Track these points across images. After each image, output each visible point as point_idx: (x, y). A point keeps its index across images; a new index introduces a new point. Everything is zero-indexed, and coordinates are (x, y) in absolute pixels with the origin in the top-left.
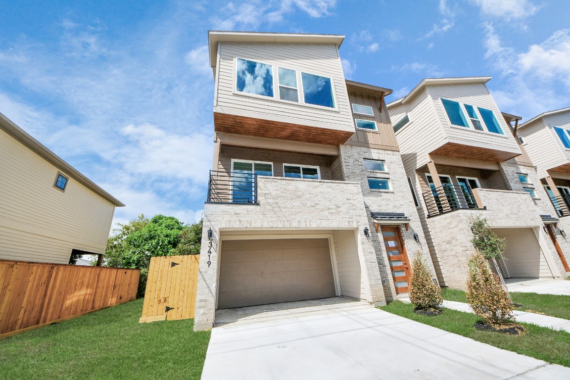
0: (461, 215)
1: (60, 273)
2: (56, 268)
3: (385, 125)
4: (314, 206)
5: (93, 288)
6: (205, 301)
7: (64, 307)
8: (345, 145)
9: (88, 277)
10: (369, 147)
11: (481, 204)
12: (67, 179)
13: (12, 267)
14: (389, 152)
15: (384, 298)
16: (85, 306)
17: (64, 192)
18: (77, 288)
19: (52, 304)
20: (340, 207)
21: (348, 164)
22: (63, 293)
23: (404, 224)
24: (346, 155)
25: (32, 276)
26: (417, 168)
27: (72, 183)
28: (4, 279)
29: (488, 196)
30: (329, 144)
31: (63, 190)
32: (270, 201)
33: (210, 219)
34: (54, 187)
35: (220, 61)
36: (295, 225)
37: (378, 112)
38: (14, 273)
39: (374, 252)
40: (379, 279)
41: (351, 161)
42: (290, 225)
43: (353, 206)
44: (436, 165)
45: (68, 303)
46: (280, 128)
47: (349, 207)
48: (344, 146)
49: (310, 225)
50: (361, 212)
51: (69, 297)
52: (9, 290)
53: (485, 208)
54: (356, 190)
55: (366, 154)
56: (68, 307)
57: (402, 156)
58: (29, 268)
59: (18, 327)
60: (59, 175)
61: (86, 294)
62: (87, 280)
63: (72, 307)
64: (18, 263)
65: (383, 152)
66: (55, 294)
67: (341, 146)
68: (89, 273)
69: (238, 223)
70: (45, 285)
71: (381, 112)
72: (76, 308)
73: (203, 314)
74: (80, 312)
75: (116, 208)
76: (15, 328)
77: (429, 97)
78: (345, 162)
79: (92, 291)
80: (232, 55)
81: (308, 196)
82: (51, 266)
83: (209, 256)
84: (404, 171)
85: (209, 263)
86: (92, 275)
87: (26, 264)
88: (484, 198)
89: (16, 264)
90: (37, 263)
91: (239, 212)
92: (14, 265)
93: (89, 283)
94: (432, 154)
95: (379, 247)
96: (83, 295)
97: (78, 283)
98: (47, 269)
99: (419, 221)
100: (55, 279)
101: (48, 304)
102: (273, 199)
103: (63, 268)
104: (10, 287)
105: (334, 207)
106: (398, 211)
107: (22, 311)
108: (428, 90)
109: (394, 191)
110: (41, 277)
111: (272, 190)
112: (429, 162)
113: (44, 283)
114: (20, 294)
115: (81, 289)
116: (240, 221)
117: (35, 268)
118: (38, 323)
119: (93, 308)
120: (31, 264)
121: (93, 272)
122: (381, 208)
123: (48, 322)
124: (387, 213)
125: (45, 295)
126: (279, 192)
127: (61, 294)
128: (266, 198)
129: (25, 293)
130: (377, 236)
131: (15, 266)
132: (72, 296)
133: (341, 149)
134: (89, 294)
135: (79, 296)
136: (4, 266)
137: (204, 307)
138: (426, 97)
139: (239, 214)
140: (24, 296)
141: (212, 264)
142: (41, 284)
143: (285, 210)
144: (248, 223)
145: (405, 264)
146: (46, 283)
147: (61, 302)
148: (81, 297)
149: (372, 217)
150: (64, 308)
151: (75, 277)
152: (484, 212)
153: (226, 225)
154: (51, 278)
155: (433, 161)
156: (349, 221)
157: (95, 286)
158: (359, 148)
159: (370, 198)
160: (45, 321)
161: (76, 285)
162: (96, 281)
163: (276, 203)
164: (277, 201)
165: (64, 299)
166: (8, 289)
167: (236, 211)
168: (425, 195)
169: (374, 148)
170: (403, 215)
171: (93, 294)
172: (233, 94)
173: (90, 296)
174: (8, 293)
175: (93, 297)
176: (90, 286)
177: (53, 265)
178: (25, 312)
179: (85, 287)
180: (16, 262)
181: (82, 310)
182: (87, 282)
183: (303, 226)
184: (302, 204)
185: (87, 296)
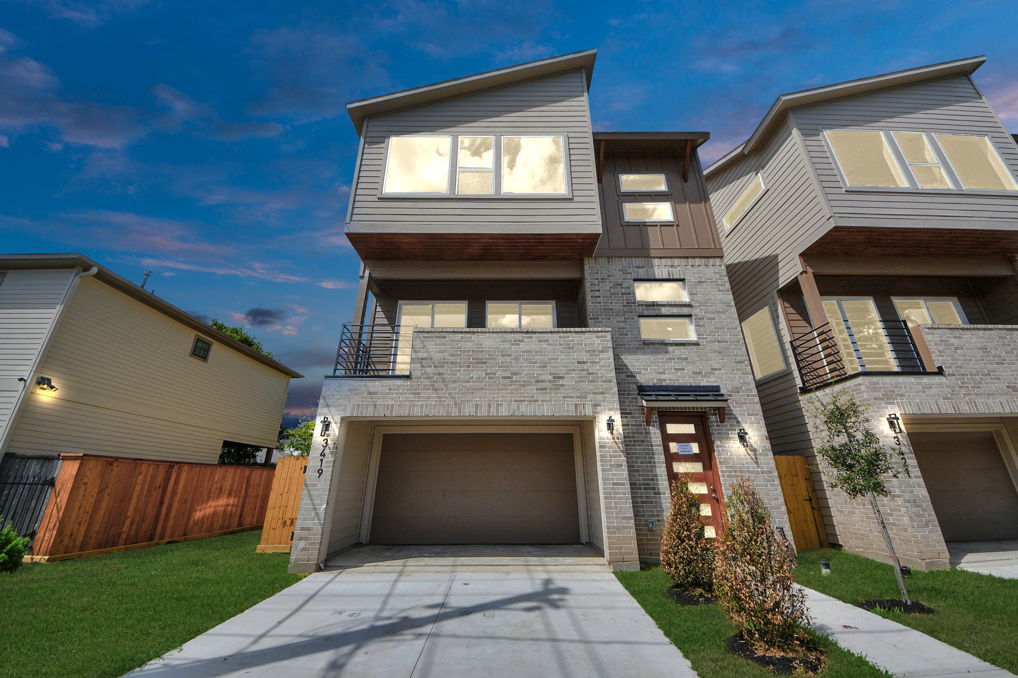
0: (863, 388)
1: (184, 475)
2: (176, 467)
3: (693, 206)
4: (508, 378)
5: (239, 497)
6: (309, 529)
7: (192, 520)
8: (595, 258)
9: (230, 480)
10: (648, 257)
11: (932, 361)
12: (210, 345)
13: (111, 464)
14: (697, 261)
15: (635, 556)
16: (227, 522)
17: (207, 362)
18: (212, 495)
19: (172, 516)
20: (560, 378)
21: (597, 294)
22: (189, 502)
23: (715, 409)
24: (596, 276)
25: (141, 477)
26: (780, 287)
27: (217, 350)
28: (100, 479)
29: (952, 340)
30: (563, 259)
31: (205, 359)
32: (429, 370)
33: (329, 402)
34: (190, 355)
35: (364, 148)
36: (468, 411)
37: (678, 182)
38: (114, 473)
39: (625, 464)
40: (630, 518)
41: (607, 286)
42: (460, 411)
43: (589, 374)
44: (817, 277)
45: (198, 515)
46: (460, 242)
47: (580, 377)
48: (592, 261)
49: (497, 411)
50: (605, 385)
51: (199, 508)
52: (108, 494)
53: (940, 372)
54: (598, 344)
55: (641, 270)
56: (198, 521)
57: (727, 267)
58: (136, 467)
59: (121, 542)
60: (198, 340)
61: (228, 505)
62: (228, 485)
63: (205, 521)
64: (119, 460)
65: (683, 261)
66: (177, 502)
67: (586, 261)
68: (231, 475)
69: (371, 408)
70: (161, 489)
71: (686, 181)
72: (212, 524)
73: (304, 549)
74: (218, 529)
75: (292, 379)
76: (118, 543)
77: (795, 132)
78: (591, 291)
79: (239, 500)
80: (382, 134)
81: (501, 359)
82: (169, 464)
83: (322, 460)
84: (731, 297)
85: (320, 472)
86: (237, 479)
87: (132, 461)
88: (941, 348)
89: (117, 460)
90: (147, 460)
91: (376, 389)
92: (113, 462)
93: (231, 489)
94: (807, 256)
95: (648, 454)
96: (222, 506)
97: (213, 489)
98: (162, 469)
99: (756, 403)
100: (176, 482)
101: (167, 515)
102: (436, 367)
103: (187, 467)
104: (108, 490)
105: (550, 378)
106: (704, 382)
107: (128, 522)
108: (792, 119)
109: (700, 341)
110: (153, 478)
111: (436, 352)
112: (801, 273)
113: (159, 487)
114: (124, 499)
115: (218, 497)
116: (375, 405)
117: (144, 467)
118: (151, 538)
119: (240, 524)
120: (137, 462)
121: (238, 474)
122: (663, 377)
123: (166, 540)
124: (678, 386)
125: (161, 503)
126: (446, 355)
127: (185, 502)
128: (422, 366)
129: (130, 499)
130: (648, 433)
131: (115, 464)
132: (204, 506)
133: (586, 267)
134: (233, 505)
135: (216, 506)
136: (99, 464)
137: (306, 539)
138: (790, 133)
139: (376, 393)
140: (129, 503)
141: (324, 473)
142: (154, 488)
143: (454, 385)
144: (388, 408)
145: (714, 491)
146: (162, 486)
147: (186, 514)
148: (220, 508)
149: (639, 394)
150: (191, 522)
151: (209, 481)
152: (937, 379)
153: (353, 411)
154: (169, 480)
155: (810, 270)
156: (576, 405)
157: (243, 493)
158: (625, 262)
159: (641, 357)
160: (162, 537)
161: (210, 491)
162: (244, 487)
163: (440, 374)
164: (441, 371)
165: (192, 510)
166: (106, 493)
167: (371, 389)
168: (798, 343)
169: (660, 258)
170: (717, 389)
171: (240, 505)
172: (378, 198)
173: (234, 509)
174: (106, 498)
175: (239, 509)
176: (233, 493)
177: (171, 464)
178: (131, 524)
179: (226, 495)
180: (117, 459)
181: (221, 528)
182: (228, 488)
183: (483, 413)
184: (487, 374)
185: (230, 508)
